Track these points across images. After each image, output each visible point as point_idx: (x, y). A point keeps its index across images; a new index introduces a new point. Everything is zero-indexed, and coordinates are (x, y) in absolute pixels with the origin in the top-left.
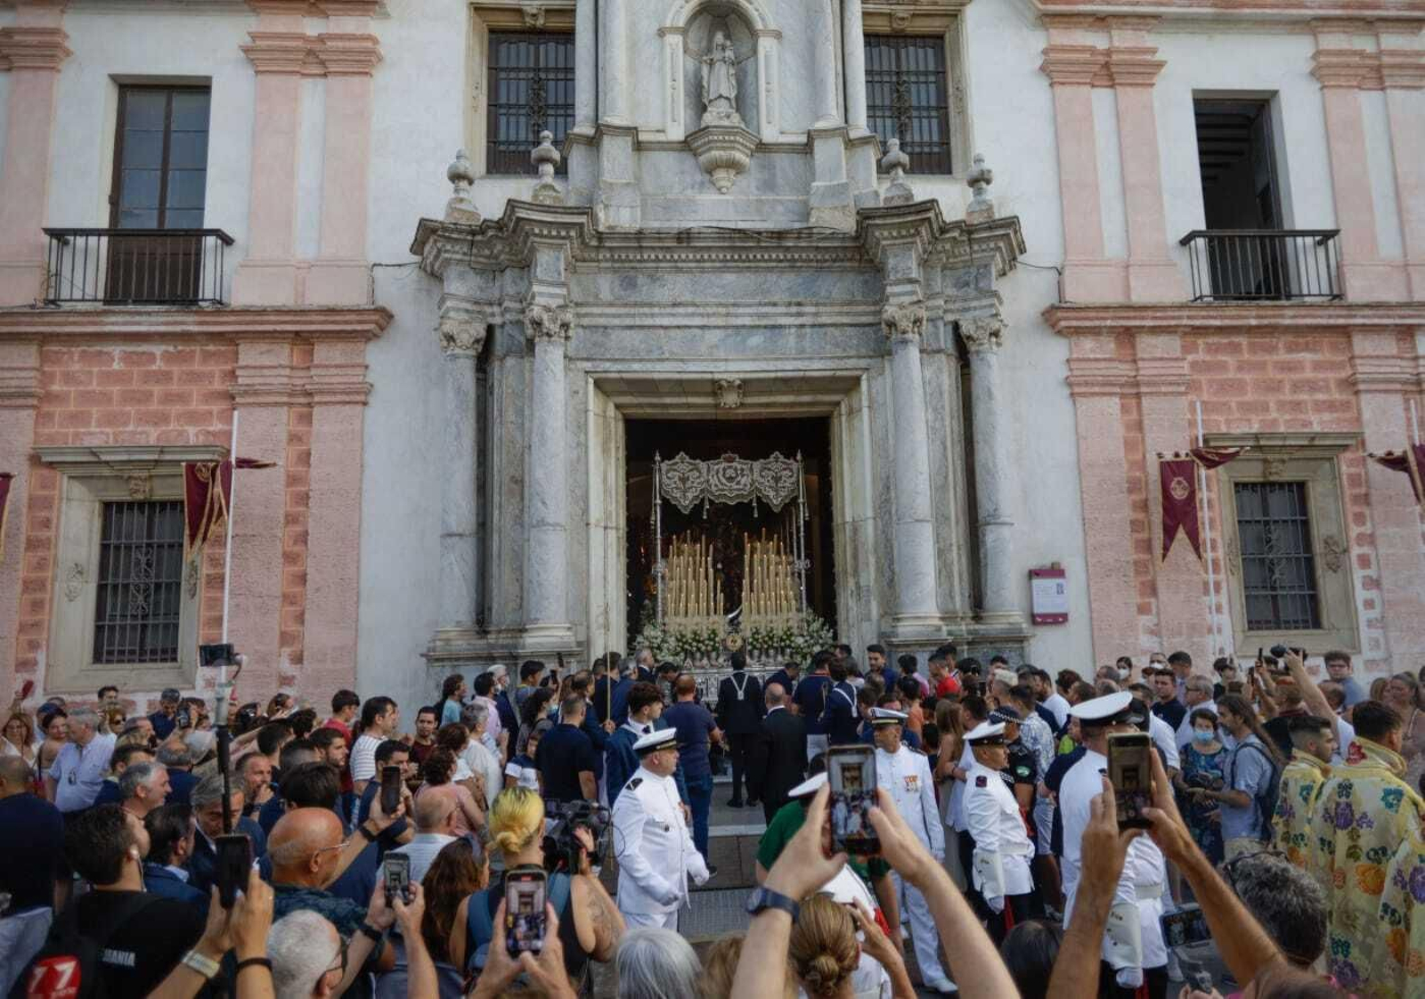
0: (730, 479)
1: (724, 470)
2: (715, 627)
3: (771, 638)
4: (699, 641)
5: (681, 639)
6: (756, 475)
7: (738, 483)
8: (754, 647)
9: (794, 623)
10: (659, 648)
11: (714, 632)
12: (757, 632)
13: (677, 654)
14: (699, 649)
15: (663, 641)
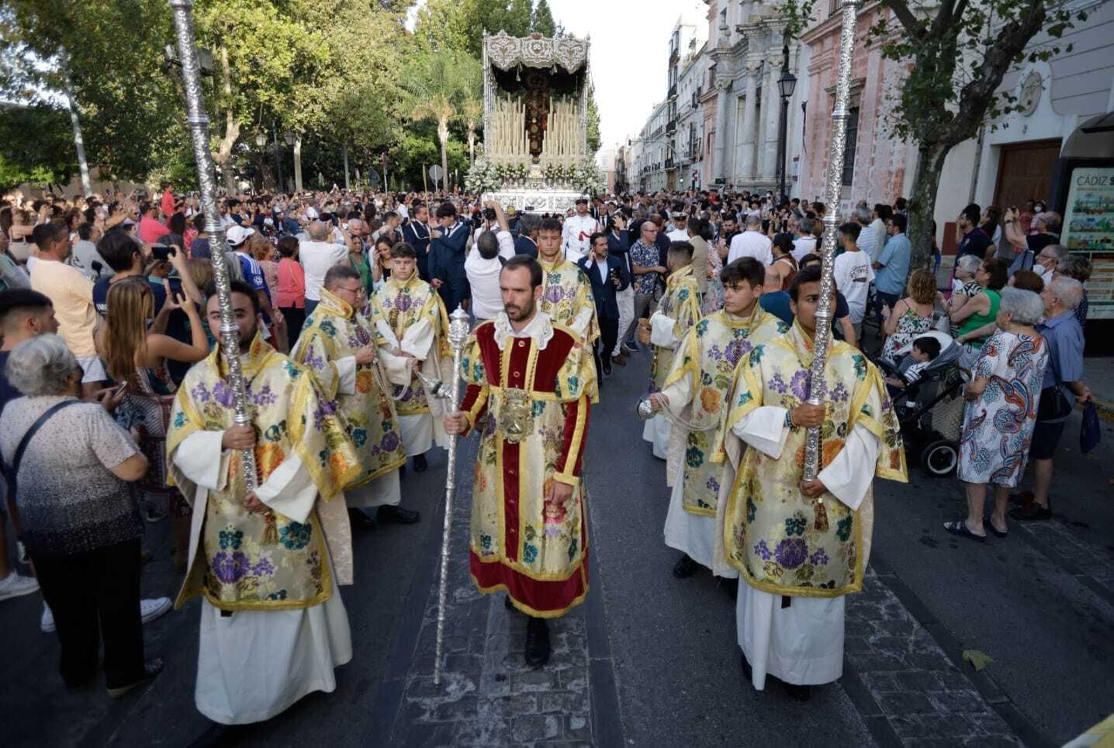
0: (537, 51)
1: (533, 44)
2: (522, 161)
3: (560, 171)
4: (511, 171)
5: (499, 169)
6: (556, 49)
7: (543, 54)
8: (548, 177)
9: (576, 161)
10: (484, 174)
11: (521, 165)
12: (551, 167)
13: (497, 179)
14: (511, 176)
15: (487, 170)
